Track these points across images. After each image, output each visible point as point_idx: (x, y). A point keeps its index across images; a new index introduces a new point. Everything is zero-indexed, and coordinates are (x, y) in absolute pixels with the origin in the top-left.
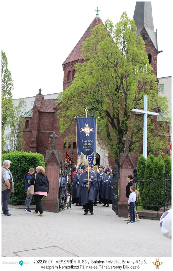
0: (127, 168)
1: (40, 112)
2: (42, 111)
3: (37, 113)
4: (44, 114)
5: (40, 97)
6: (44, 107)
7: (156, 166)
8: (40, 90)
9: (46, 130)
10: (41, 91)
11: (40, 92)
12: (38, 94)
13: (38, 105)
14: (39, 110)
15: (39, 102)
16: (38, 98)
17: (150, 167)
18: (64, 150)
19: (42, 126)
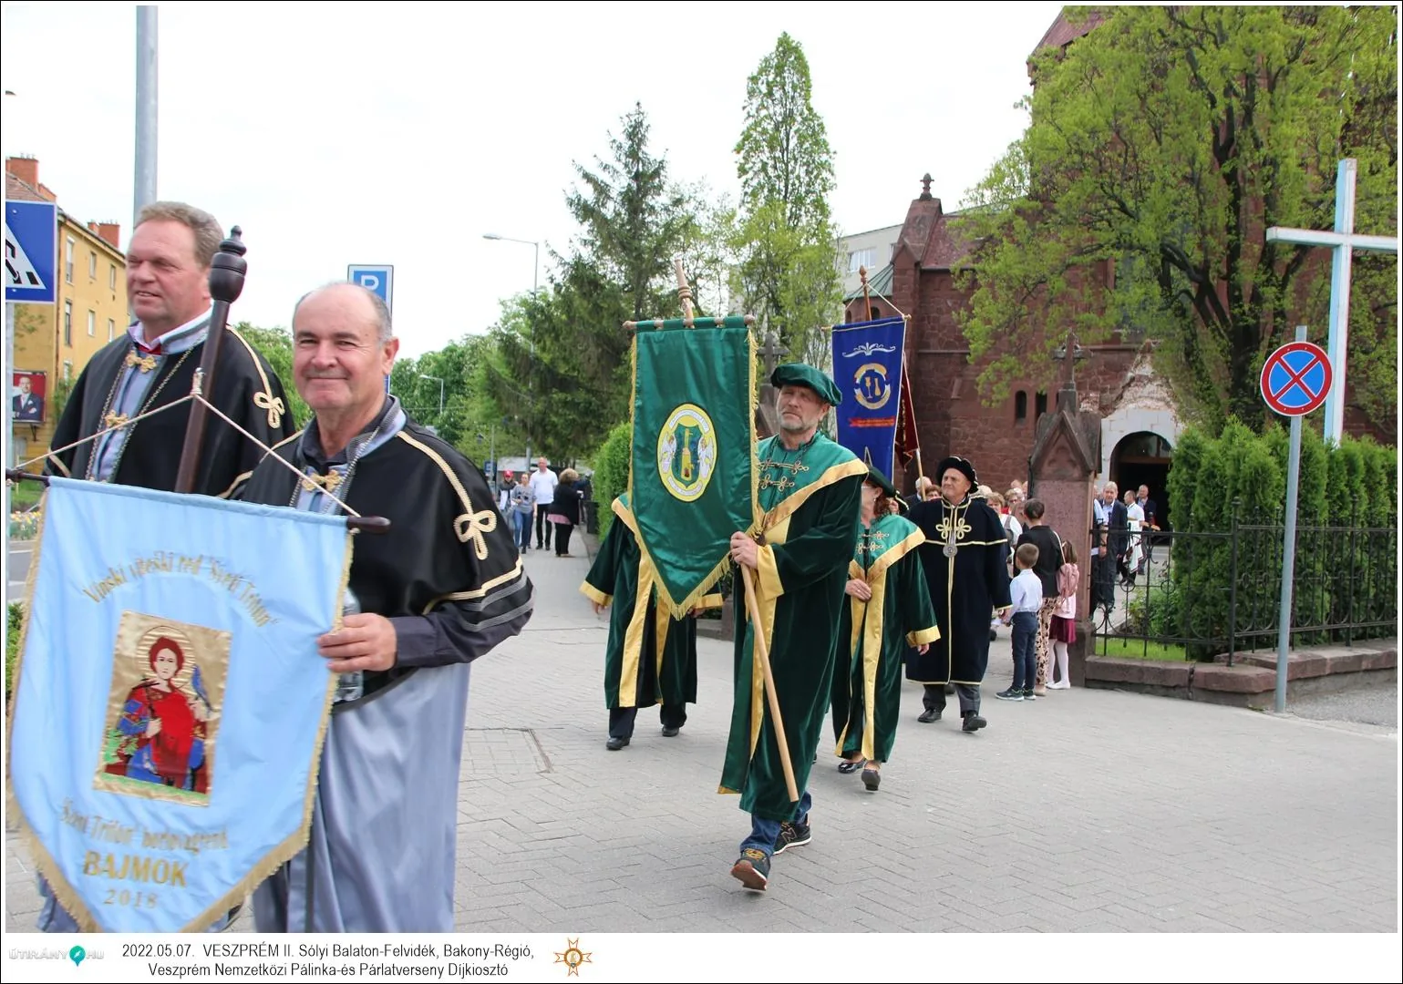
0: (1062, 478)
1: (923, 272)
2: (932, 266)
3: (911, 276)
4: (938, 279)
5: (926, 208)
6: (942, 247)
7: (1238, 470)
8: (927, 180)
9: (949, 345)
10: (931, 184)
11: (927, 188)
12: (918, 197)
13: (915, 244)
14: (917, 264)
15: (920, 230)
16: (920, 213)
17: (1215, 477)
18: (1018, 426)
19: (933, 328)
